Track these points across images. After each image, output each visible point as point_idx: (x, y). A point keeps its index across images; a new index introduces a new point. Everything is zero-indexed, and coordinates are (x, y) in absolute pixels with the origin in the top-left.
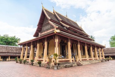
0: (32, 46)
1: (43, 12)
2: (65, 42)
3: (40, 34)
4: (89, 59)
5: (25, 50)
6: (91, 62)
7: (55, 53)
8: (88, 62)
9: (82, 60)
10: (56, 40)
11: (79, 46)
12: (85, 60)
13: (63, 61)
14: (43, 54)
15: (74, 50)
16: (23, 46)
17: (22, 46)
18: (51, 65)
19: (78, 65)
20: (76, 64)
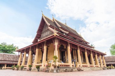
0: (30, 52)
1: (43, 19)
2: (65, 47)
3: (39, 40)
4: (90, 66)
5: (23, 56)
6: (92, 68)
7: (55, 55)
8: (89, 68)
9: (83, 66)
10: (55, 43)
11: (79, 51)
12: (86, 66)
13: (63, 65)
14: (41, 61)
15: (74, 57)
16: (22, 53)
17: (20, 53)
18: (50, 69)
19: (78, 71)
20: (76, 69)
